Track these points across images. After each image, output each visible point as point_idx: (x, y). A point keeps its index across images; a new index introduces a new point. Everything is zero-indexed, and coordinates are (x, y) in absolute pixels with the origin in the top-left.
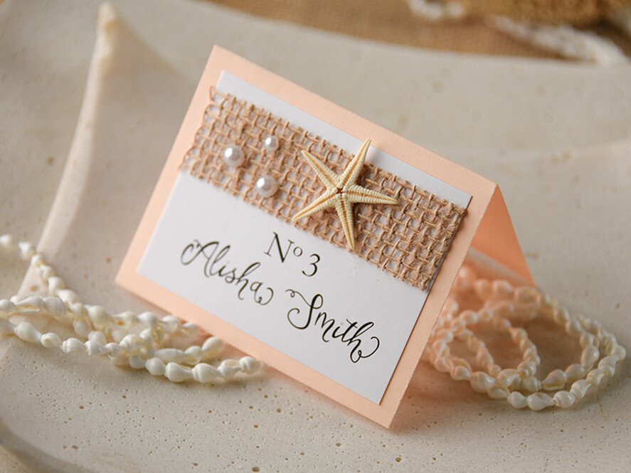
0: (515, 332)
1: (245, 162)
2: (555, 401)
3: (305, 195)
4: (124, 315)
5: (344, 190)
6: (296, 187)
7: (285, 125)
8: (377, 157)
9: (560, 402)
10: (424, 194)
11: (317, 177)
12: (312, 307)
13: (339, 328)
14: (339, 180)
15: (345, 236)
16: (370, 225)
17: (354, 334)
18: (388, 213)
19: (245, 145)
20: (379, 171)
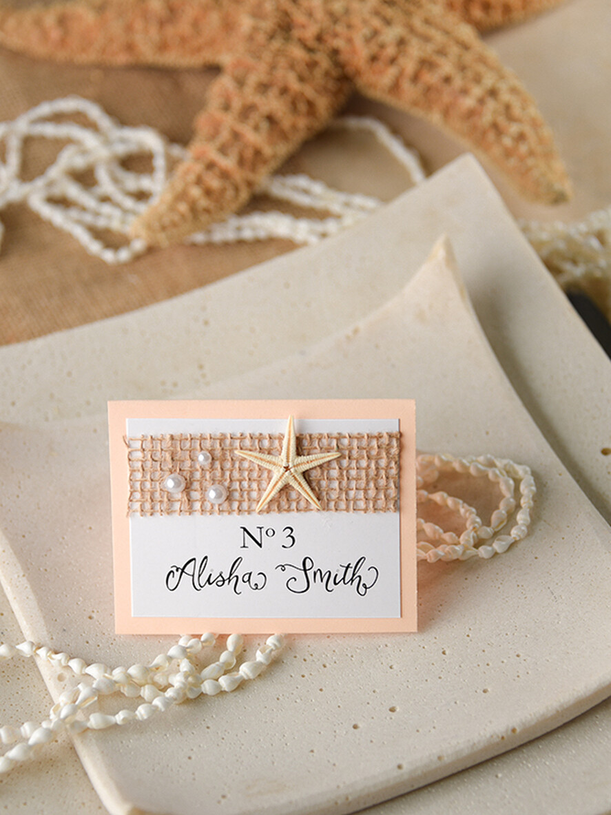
0: (437, 497)
1: (187, 484)
2: (514, 538)
3: (255, 486)
4: (158, 660)
5: (290, 466)
6: (243, 483)
7: (209, 438)
8: (302, 425)
9: (519, 536)
10: (358, 436)
11: (258, 465)
12: (305, 570)
13: (336, 575)
14: (282, 460)
15: (307, 500)
16: (324, 483)
17: (352, 574)
18: (335, 465)
19: (180, 470)
20: (310, 436)
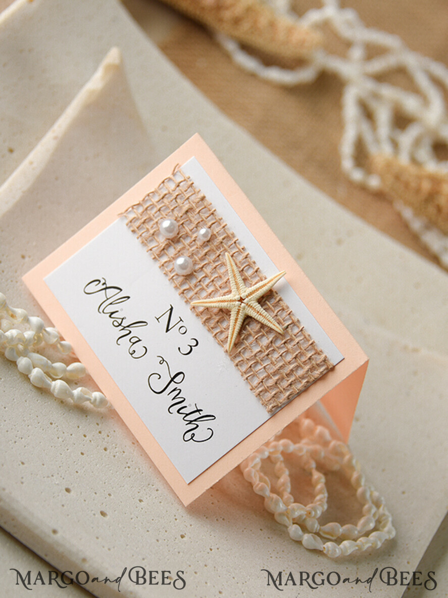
0: (317, 475)
1: (176, 237)
2: (324, 548)
3: (211, 289)
4: (19, 311)
5: (245, 301)
6: (207, 279)
7: (223, 225)
8: (284, 288)
9: (328, 551)
10: (307, 337)
11: (228, 279)
12: (172, 380)
13: (186, 407)
14: (245, 291)
15: (227, 337)
16: (251, 339)
17: (195, 418)
18: (271, 337)
19: (182, 224)
20: (280, 300)
